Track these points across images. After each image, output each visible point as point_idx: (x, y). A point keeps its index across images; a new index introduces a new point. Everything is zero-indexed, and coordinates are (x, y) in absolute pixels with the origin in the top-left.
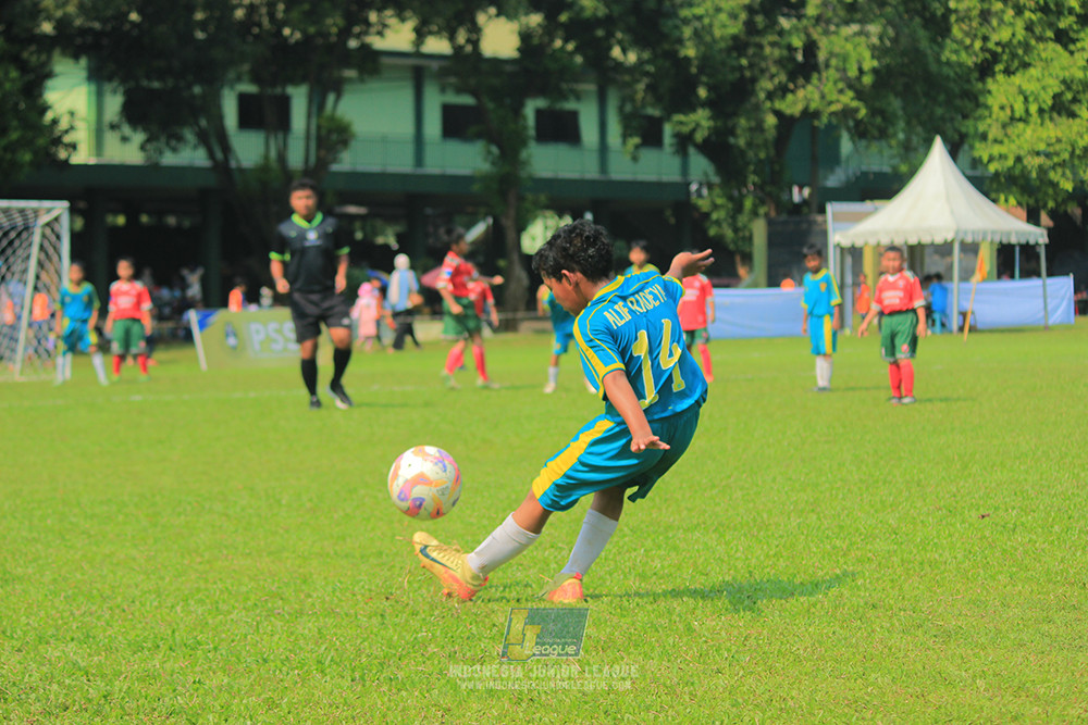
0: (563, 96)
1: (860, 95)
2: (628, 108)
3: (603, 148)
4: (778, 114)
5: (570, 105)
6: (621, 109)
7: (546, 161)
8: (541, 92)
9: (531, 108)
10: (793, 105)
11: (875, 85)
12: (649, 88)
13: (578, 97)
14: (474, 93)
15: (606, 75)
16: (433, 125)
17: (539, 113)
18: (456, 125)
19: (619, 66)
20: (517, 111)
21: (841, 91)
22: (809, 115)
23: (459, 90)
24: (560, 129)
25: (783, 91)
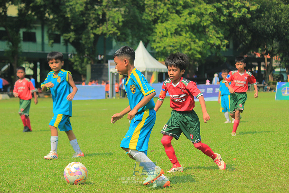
0: (31, 28)
1: (118, 29)
2: (50, 32)
3: (43, 43)
4: (94, 34)
5: (33, 31)
6: (48, 32)
7: (26, 47)
8: (25, 27)
9: (21, 31)
10: (98, 31)
11: (123, 26)
12: (57, 26)
13: (36, 28)
14: (5, 27)
15: (44, 22)
17: (24, 33)
19: (48, 19)
20: (17, 32)
21: (113, 28)
22: (103, 34)
24: (30, 38)
25: (96, 27)
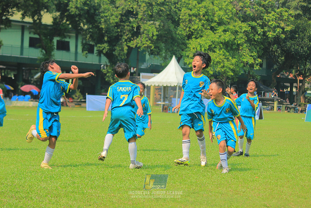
0: (65, 37)
1: (152, 42)
2: (84, 42)
3: (76, 53)
4: (129, 47)
5: (67, 40)
6: (82, 43)
7: (59, 56)
8: (59, 35)
9: (55, 40)
10: (133, 44)
11: (156, 40)
12: (91, 36)
13: (70, 37)
14: (38, 34)
15: (78, 31)
16: (26, 43)
17: (58, 41)
18: (33, 43)
19: (82, 29)
20: (51, 40)
21: (147, 41)
22: (137, 48)
23: (35, 33)
24: (64, 46)
25: (130, 40)
